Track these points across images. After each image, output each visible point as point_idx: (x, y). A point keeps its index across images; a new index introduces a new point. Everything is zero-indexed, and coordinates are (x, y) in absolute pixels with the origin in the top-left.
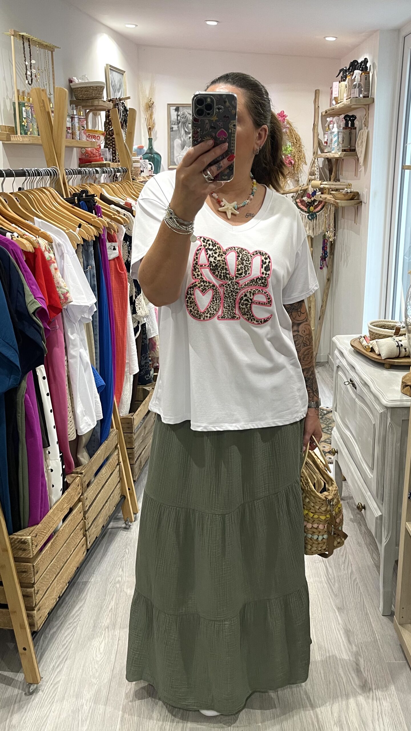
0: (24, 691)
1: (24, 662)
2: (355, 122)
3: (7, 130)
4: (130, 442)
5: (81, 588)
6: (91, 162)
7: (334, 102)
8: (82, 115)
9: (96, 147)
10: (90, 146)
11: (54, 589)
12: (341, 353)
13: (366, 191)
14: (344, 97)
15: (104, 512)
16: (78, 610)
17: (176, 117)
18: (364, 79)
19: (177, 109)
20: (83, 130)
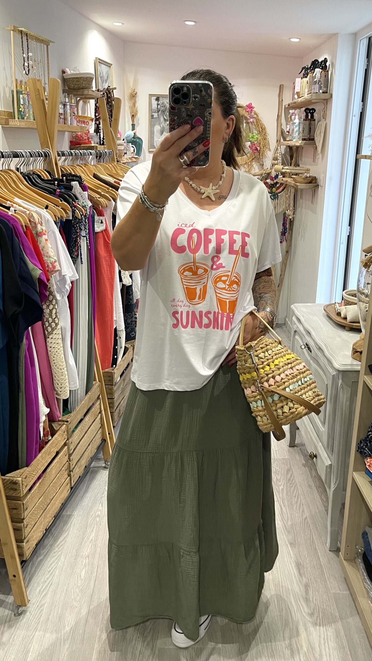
0: (14, 612)
1: (14, 587)
2: (314, 114)
3: (6, 114)
4: (110, 394)
5: (65, 520)
6: (81, 145)
7: (296, 96)
8: (73, 102)
9: (85, 132)
10: (80, 130)
11: (41, 523)
12: (299, 320)
13: (323, 176)
14: (305, 92)
15: (86, 454)
16: (63, 540)
17: (156, 106)
18: (324, 76)
19: (157, 99)
20: (74, 115)
